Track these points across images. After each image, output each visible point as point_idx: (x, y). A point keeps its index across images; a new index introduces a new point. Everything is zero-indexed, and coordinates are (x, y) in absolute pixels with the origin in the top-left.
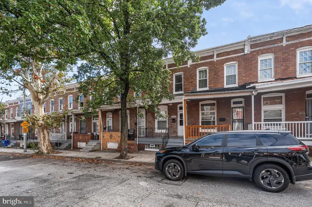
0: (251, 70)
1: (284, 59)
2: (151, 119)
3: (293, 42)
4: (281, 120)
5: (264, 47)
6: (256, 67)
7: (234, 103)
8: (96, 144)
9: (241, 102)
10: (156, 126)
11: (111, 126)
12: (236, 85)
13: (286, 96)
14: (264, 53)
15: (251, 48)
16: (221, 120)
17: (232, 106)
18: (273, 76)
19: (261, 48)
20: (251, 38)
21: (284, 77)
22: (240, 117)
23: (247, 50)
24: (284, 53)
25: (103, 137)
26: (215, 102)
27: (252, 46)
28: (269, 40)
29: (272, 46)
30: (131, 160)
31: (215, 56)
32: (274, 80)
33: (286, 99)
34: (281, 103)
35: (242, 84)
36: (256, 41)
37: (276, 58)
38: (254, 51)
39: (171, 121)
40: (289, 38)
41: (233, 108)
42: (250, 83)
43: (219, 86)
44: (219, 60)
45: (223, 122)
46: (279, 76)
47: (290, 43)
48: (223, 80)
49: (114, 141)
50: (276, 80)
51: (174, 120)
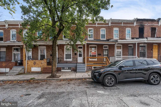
0: (111, 33)
1: (122, 31)
2: (61, 53)
3: (125, 25)
4: (121, 55)
5: (116, 25)
6: (113, 32)
7: (105, 47)
8: (21, 69)
9: (107, 47)
10: (65, 57)
11: (31, 57)
12: (105, 39)
13: (123, 46)
14: (115, 27)
15: (111, 24)
16: (99, 55)
17: (104, 48)
18: (118, 37)
19: (115, 25)
20: (112, 20)
21: (122, 38)
22: (106, 54)
23: (110, 25)
24: (122, 29)
25: (28, 63)
26: (96, 46)
27: (112, 23)
28: (117, 22)
29: (118, 25)
30: (61, 78)
31: (97, 24)
32: (119, 39)
33: (123, 47)
34: (121, 49)
35: (108, 39)
36: (113, 21)
37: (119, 30)
38: (112, 26)
39: (74, 54)
40: (124, 23)
41: (104, 49)
42: (111, 39)
43: (99, 39)
44: (98, 26)
45: (100, 56)
46: (121, 38)
47: (124, 25)
48: (100, 36)
49: (37, 66)
50: (120, 39)
51: (76, 54)
